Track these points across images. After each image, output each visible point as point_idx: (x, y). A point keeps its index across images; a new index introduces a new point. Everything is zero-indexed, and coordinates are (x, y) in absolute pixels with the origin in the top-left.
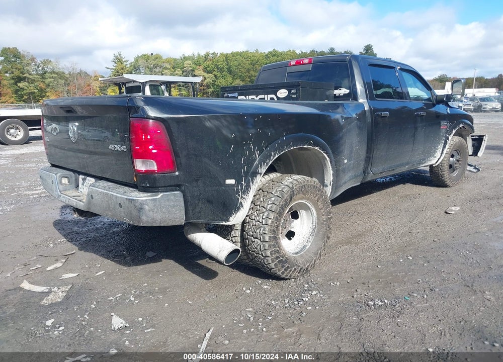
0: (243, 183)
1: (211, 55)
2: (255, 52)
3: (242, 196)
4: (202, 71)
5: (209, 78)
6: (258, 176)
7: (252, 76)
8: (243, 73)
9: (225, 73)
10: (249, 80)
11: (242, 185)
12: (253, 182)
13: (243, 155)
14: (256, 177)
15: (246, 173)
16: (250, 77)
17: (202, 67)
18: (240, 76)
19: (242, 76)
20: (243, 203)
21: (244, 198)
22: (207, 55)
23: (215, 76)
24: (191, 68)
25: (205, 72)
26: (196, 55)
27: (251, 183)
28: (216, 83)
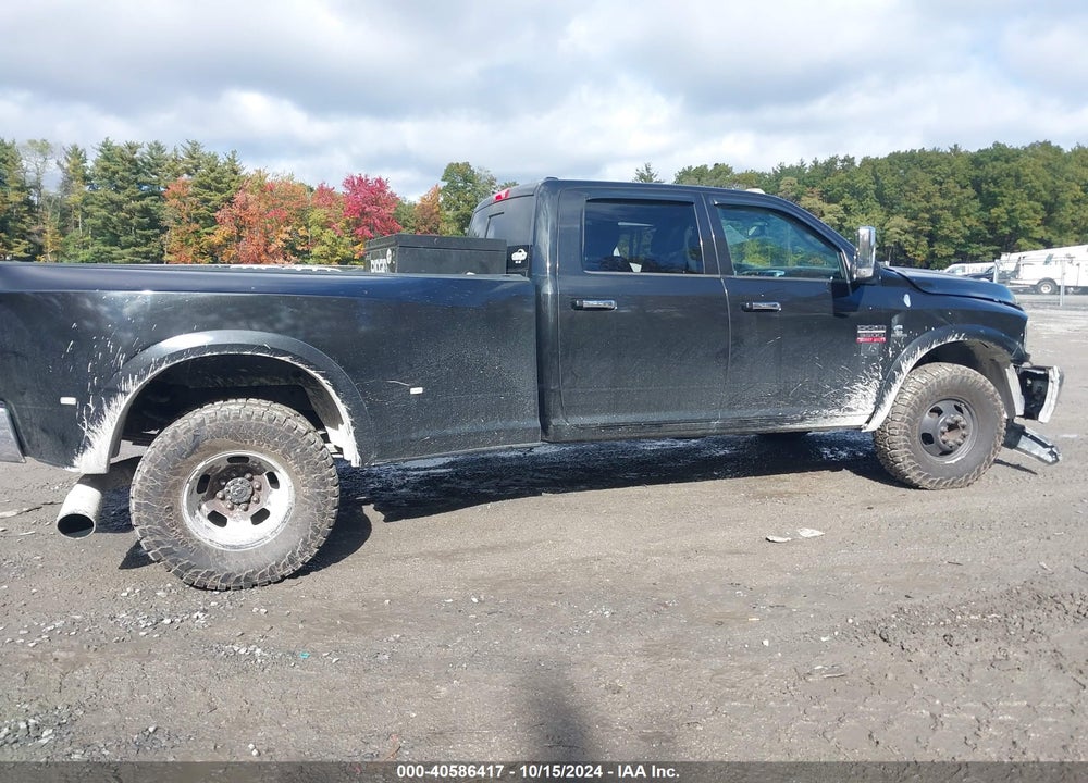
0: (91, 405)
1: (839, 164)
2: (949, 151)
3: (89, 429)
4: (816, 199)
5: (830, 213)
6: (119, 396)
7: (936, 207)
8: (914, 202)
9: (868, 202)
10: (927, 216)
11: (89, 409)
12: (109, 406)
13: (91, 357)
14: (115, 397)
15: (96, 390)
16: (928, 211)
17: (816, 190)
18: (907, 208)
19: (910, 208)
20: (91, 439)
21: (93, 431)
22: (833, 161)
23: (846, 209)
24: (794, 194)
25: (823, 200)
26: (809, 163)
27: (105, 407)
28: (846, 225)
